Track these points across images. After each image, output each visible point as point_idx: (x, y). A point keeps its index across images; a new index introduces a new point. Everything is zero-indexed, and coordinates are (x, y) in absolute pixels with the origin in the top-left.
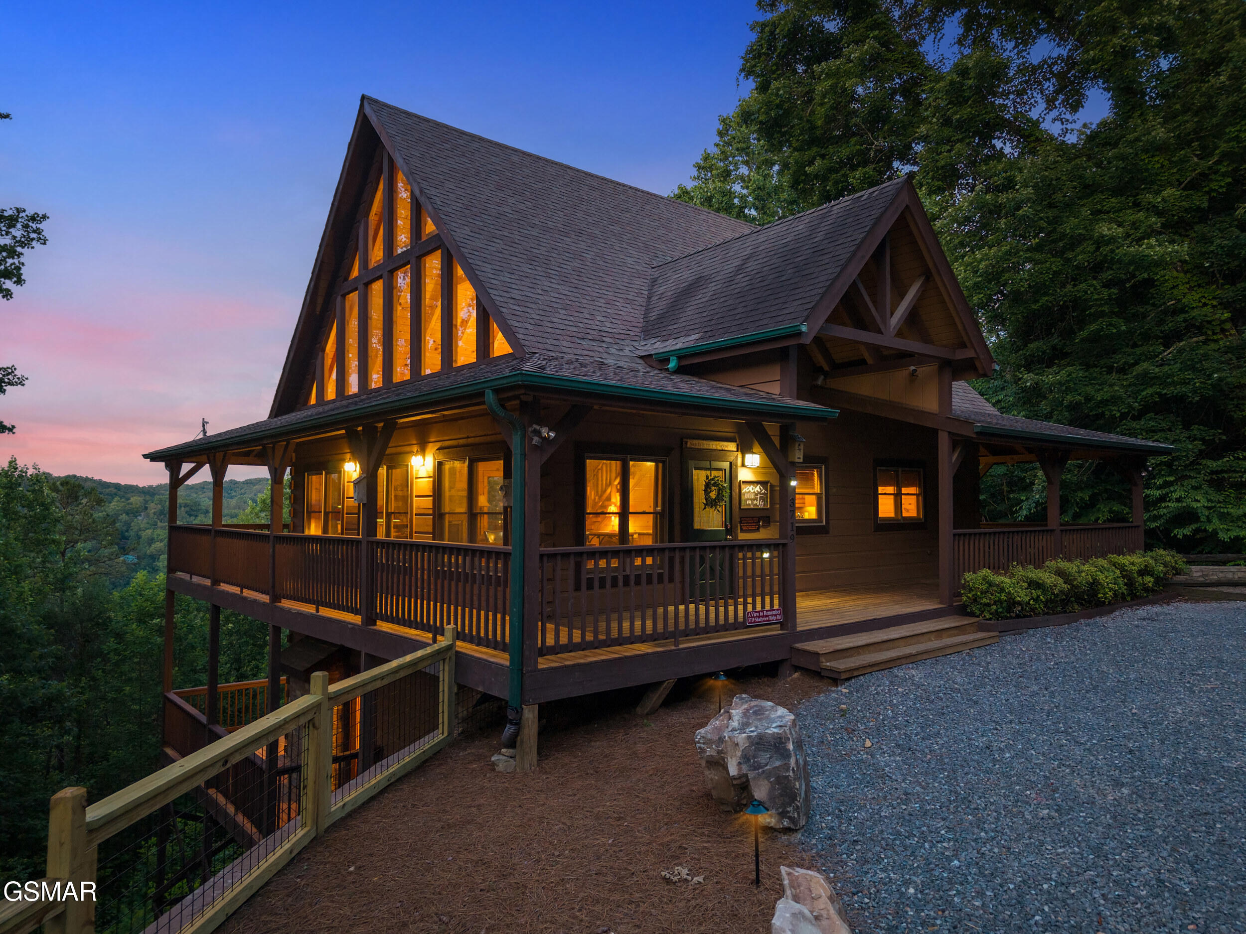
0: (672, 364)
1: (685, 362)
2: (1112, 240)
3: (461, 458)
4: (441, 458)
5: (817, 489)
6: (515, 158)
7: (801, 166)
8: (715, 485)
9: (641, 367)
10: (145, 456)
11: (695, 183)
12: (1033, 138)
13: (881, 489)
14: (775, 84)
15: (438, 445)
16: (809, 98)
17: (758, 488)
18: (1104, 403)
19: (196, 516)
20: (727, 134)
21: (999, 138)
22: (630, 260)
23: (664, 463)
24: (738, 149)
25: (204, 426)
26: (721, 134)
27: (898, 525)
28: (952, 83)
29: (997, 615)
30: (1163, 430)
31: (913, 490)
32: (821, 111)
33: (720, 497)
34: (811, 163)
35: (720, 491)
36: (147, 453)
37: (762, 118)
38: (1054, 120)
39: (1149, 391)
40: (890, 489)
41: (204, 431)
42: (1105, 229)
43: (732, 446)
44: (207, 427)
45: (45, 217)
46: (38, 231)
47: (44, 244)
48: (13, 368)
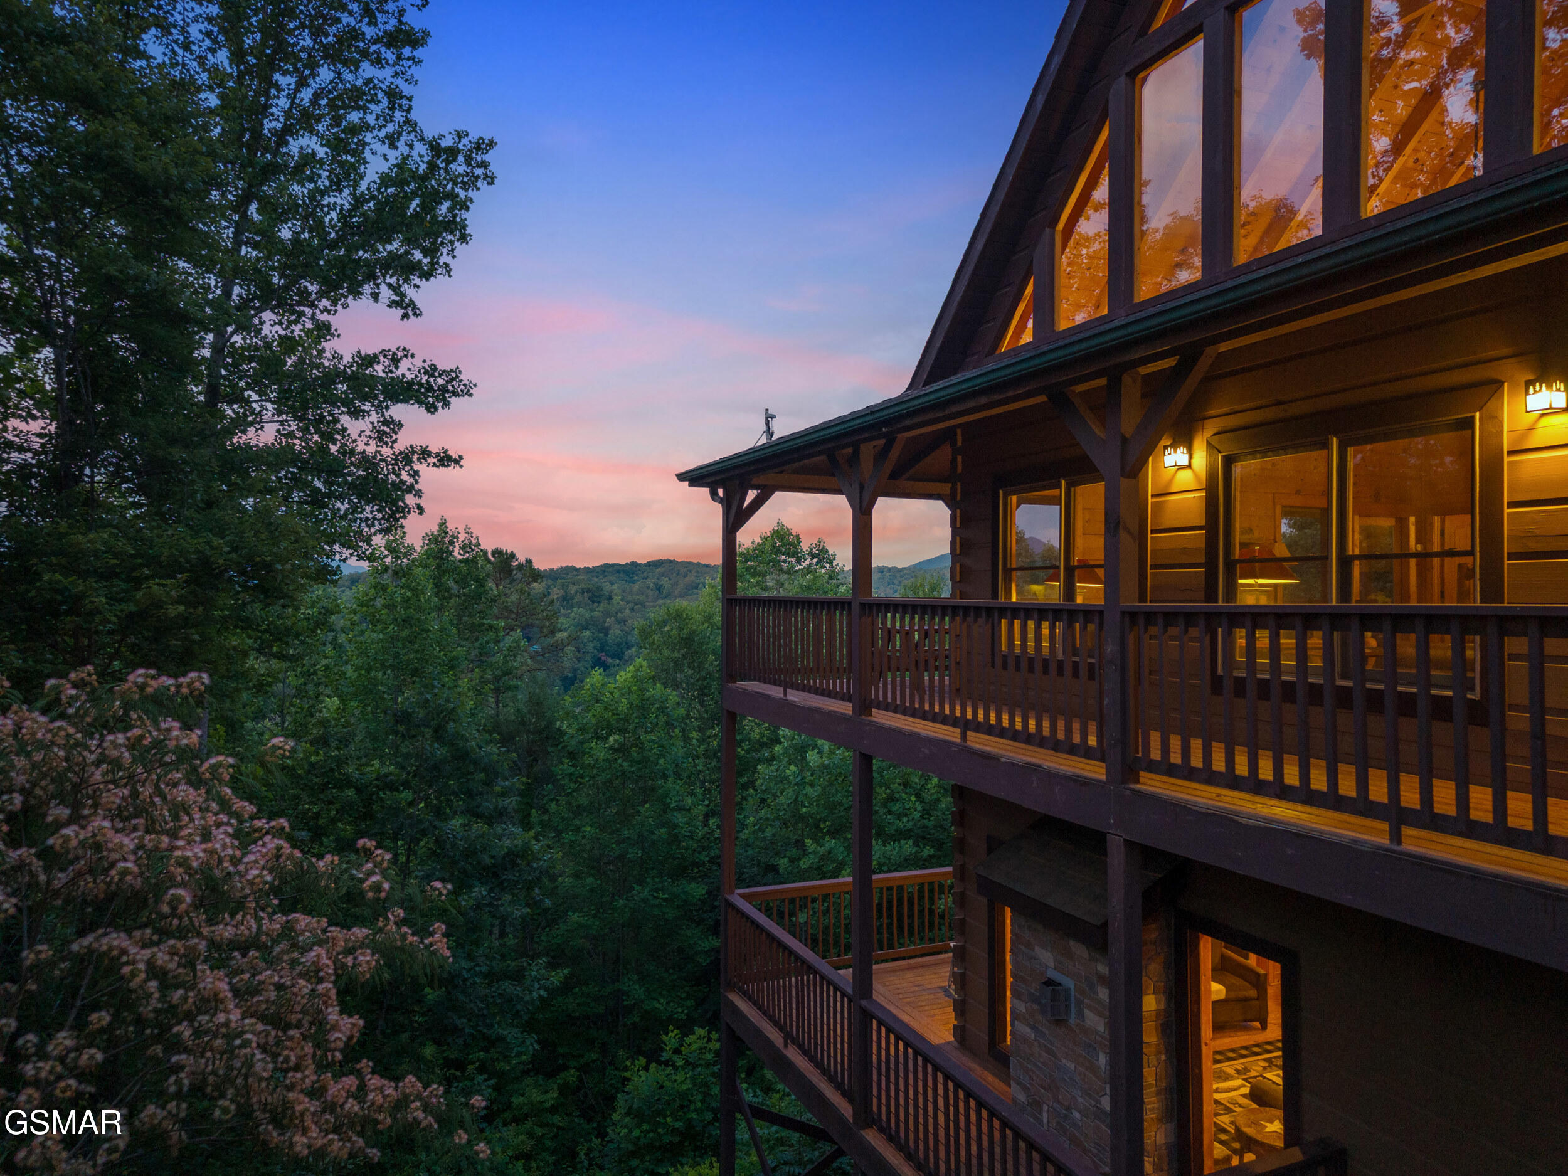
10: (681, 477)
19: (599, 603)
25: (767, 423)
36: (683, 470)
41: (769, 432)
44: (774, 424)
45: (491, 144)
46: (484, 165)
47: (492, 183)
48: (458, 371)
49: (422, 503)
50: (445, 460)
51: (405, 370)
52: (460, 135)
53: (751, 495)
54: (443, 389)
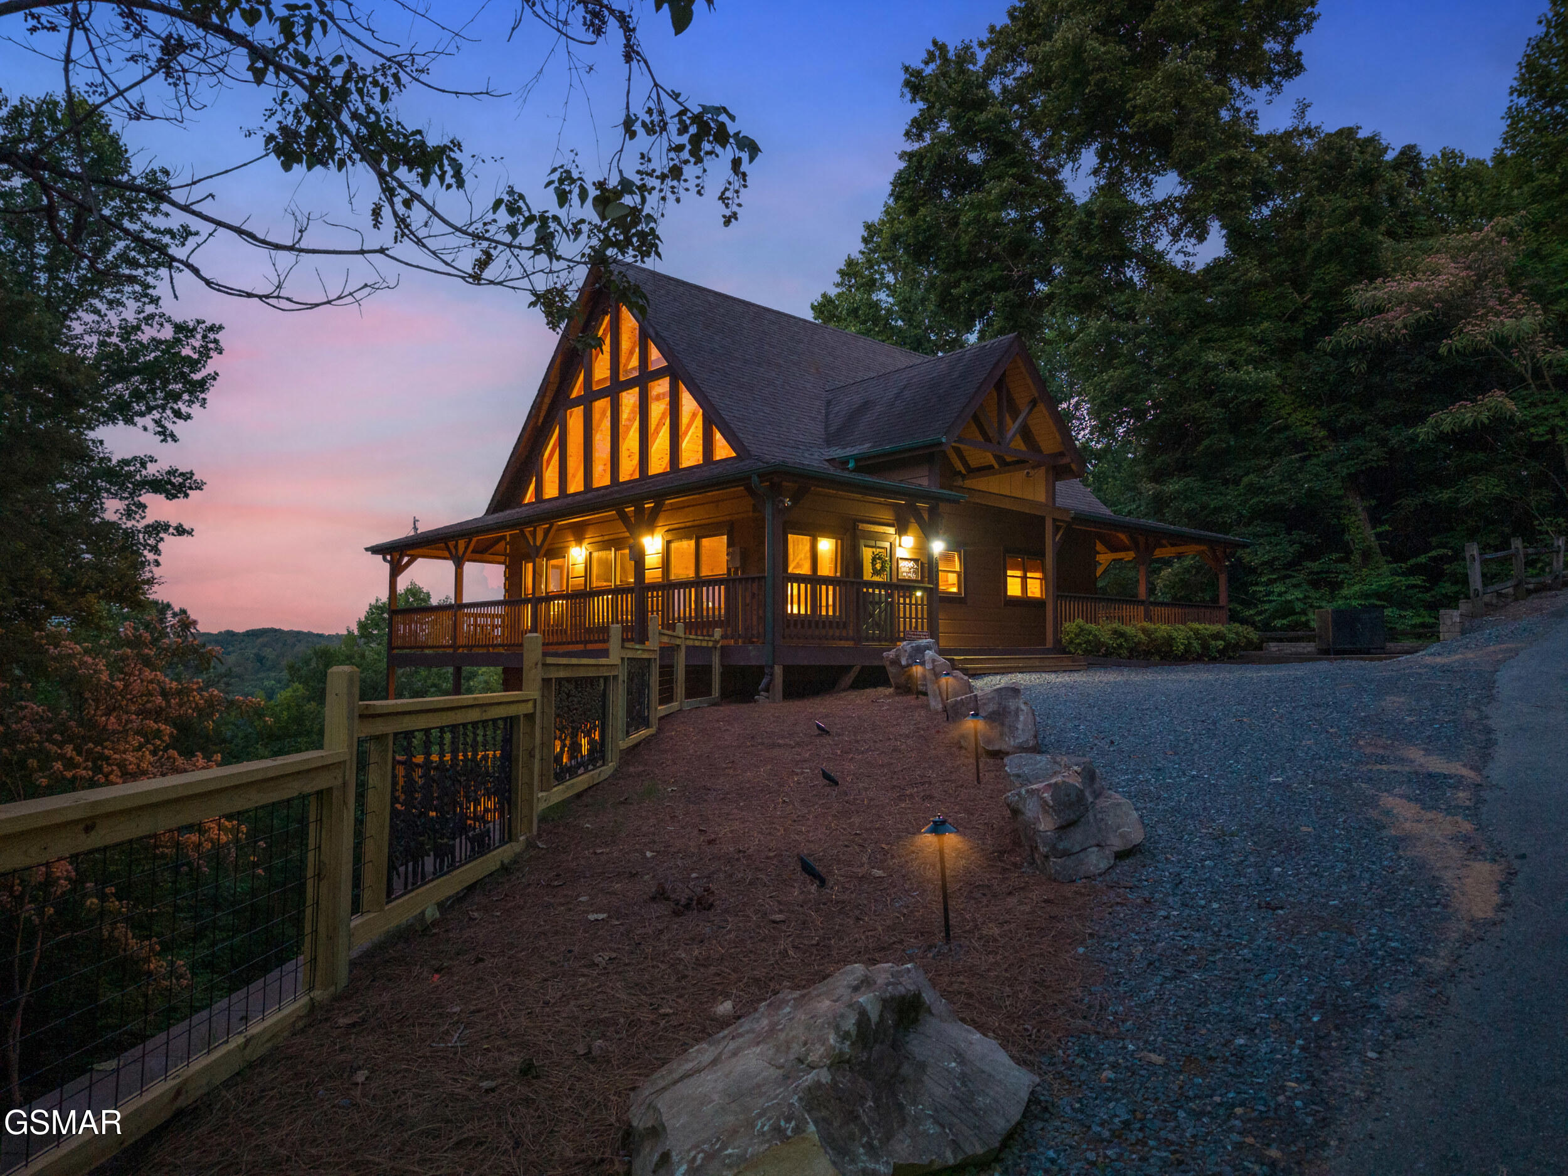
0: (851, 465)
1: (861, 463)
2: (1215, 367)
3: (689, 538)
4: (669, 538)
5: (957, 569)
6: (711, 299)
7: (947, 287)
8: (880, 558)
9: (826, 465)
10: (367, 549)
11: (839, 290)
12: (1157, 270)
13: (1009, 573)
14: (922, 211)
15: (667, 528)
16: (954, 223)
17: (912, 564)
18: (1217, 510)
20: (872, 241)
21: (1129, 267)
22: (809, 386)
23: (842, 540)
24: (883, 258)
25: (415, 525)
26: (865, 240)
27: (1024, 602)
28: (1081, 222)
29: (1086, 651)
30: (1267, 535)
31: (1038, 575)
32: (965, 239)
33: (883, 568)
34: (957, 284)
35: (884, 562)
36: (369, 546)
37: (911, 241)
38: (1177, 252)
39: (1255, 500)
40: (1019, 573)
41: (415, 529)
42: (1210, 357)
43: (892, 530)
44: (418, 525)
45: (221, 328)
46: (216, 341)
47: (221, 353)
48: (192, 474)
49: (160, 559)
50: (181, 531)
51: (152, 469)
52: (199, 322)
53: (406, 559)
54: (182, 485)
